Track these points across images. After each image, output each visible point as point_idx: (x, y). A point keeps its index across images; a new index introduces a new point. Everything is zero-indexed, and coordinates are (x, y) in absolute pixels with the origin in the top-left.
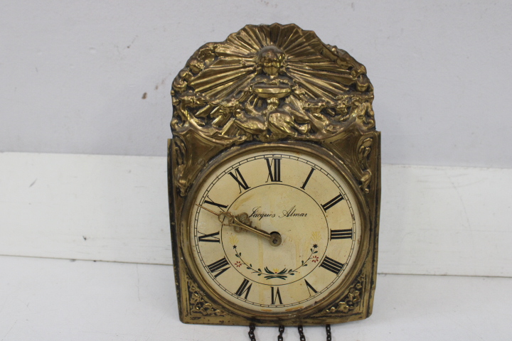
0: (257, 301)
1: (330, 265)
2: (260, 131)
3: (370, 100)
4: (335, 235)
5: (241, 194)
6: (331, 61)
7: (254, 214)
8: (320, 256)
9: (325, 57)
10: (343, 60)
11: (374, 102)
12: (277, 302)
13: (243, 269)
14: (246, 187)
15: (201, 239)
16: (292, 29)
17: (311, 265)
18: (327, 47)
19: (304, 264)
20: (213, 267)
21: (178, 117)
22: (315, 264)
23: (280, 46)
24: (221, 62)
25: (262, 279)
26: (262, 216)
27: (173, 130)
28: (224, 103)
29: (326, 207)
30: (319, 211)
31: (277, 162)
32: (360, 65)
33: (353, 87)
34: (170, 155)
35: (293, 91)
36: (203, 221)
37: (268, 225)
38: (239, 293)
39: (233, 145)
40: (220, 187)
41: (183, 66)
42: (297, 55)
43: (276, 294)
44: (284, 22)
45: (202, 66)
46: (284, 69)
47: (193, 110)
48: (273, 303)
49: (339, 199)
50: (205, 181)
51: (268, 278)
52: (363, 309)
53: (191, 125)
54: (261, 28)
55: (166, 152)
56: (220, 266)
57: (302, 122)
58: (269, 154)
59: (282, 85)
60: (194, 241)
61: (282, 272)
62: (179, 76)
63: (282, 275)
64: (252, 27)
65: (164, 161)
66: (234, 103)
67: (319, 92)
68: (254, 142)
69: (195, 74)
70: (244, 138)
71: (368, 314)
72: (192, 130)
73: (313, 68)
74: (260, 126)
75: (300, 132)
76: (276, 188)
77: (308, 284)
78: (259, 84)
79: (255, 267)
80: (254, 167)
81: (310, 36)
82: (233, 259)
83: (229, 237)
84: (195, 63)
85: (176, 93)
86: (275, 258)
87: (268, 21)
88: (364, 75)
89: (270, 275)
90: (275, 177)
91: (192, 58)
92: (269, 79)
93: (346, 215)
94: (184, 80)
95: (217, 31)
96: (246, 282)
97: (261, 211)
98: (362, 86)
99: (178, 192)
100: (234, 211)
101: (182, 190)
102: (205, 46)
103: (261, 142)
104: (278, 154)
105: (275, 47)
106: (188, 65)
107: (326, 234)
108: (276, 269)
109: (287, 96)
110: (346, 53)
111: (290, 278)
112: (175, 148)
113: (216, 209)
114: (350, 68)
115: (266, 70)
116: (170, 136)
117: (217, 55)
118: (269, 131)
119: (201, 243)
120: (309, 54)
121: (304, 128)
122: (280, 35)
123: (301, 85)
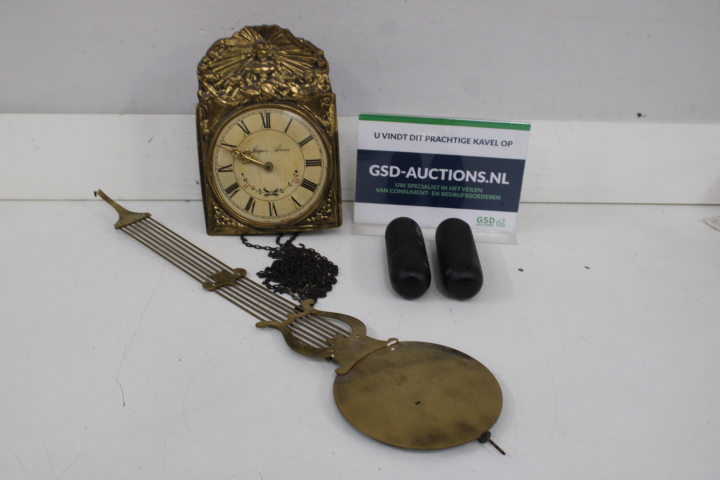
0: (260, 214)
1: (308, 185)
2: (255, 96)
3: (327, 73)
4: (309, 163)
5: (245, 137)
6: (300, 48)
7: (255, 151)
8: (301, 179)
9: (297, 46)
10: (308, 47)
11: (330, 73)
12: (274, 214)
13: (249, 190)
14: (248, 133)
15: (220, 171)
16: (274, 28)
17: (295, 185)
18: (298, 40)
19: (290, 185)
20: (229, 190)
21: (202, 88)
22: (296, 185)
23: (267, 40)
24: (229, 51)
25: (262, 196)
26: (260, 152)
27: (199, 96)
28: (233, 79)
29: (302, 144)
30: (297, 147)
31: (268, 115)
32: (319, 50)
33: (315, 65)
34: (198, 114)
35: (276, 69)
36: (221, 158)
37: (264, 158)
38: (247, 208)
39: (239, 105)
40: (232, 134)
41: (204, 54)
42: (279, 45)
43: (272, 208)
44: (269, 23)
45: (217, 54)
46: (270, 55)
47: (211, 82)
48: (271, 215)
49: (310, 138)
50: (221, 130)
51: (266, 195)
52: (335, 220)
53: (211, 93)
54: (255, 28)
55: (194, 111)
56: (233, 189)
57: (283, 89)
58: (263, 111)
59: (269, 66)
60: (215, 172)
61: (276, 191)
62: (202, 61)
63: (275, 193)
64: (248, 28)
65: (193, 118)
66: (240, 77)
67: (294, 68)
68: (252, 103)
69: (212, 59)
70: (246, 101)
71: (339, 224)
72: (212, 98)
73: (289, 53)
74: (257, 93)
75: (282, 96)
76: (269, 132)
77: (293, 199)
78: (255, 66)
79: (257, 188)
80: (253, 119)
81: (286, 32)
82: (242, 183)
83: (238, 167)
84: (212, 52)
85: (201, 73)
86: (270, 181)
87: (259, 23)
88: (322, 56)
89: (267, 193)
90: (267, 125)
91: (211, 49)
92: (261, 61)
93: (316, 150)
94: (206, 63)
95: (226, 30)
96: (251, 199)
97: (260, 148)
98: (321, 64)
99: (204, 139)
100: (242, 149)
101: (207, 137)
102: (219, 41)
103: (257, 103)
104: (268, 110)
105: (263, 40)
106: (208, 54)
107: (303, 163)
108: (271, 189)
109: (273, 72)
110: (309, 43)
111: (281, 195)
112: (201, 109)
113: (230, 148)
114: (313, 52)
115: (260, 56)
116: (197, 101)
117: (226, 47)
118: (261, 95)
119: (220, 174)
120: (286, 44)
121: (285, 93)
122: (268, 32)
123: (282, 65)
